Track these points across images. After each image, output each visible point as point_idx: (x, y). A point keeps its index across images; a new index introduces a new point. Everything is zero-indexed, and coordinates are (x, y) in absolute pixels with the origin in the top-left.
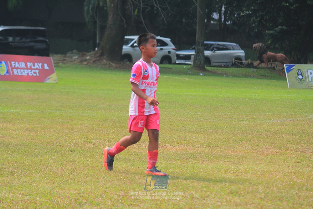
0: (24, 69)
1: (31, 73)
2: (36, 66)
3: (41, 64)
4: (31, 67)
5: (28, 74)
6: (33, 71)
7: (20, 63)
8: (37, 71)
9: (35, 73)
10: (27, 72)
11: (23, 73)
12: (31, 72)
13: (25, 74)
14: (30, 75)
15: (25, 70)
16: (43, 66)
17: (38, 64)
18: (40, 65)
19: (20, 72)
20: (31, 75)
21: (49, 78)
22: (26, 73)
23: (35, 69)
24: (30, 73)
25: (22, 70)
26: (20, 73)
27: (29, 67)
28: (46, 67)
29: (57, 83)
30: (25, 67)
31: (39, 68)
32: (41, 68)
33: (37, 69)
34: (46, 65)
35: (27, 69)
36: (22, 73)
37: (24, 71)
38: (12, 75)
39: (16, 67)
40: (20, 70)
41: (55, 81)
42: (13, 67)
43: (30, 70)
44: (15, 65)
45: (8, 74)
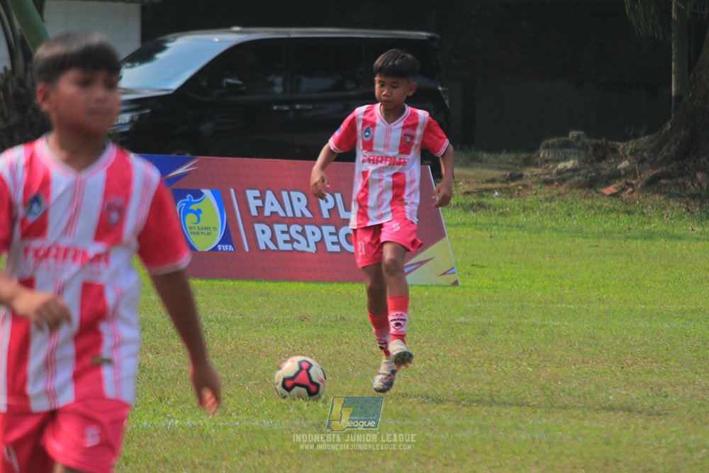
0: (303, 221)
1: (334, 239)
4: (333, 211)
5: (320, 244)
6: (345, 230)
7: (285, 194)
10: (318, 238)
11: (298, 242)
12: (336, 234)
13: (306, 245)
14: (330, 248)
15: (309, 229)
19: (287, 237)
20: (337, 248)
21: (422, 263)
22: (312, 240)
24: (329, 240)
25: (295, 228)
26: (285, 242)
27: (326, 215)
29: (456, 283)
30: (308, 214)
35: (318, 221)
36: (292, 241)
37: (303, 233)
38: (247, 249)
39: (267, 213)
40: (284, 227)
41: (444, 274)
42: (254, 212)
43: (332, 229)
44: (264, 202)
45: (231, 248)
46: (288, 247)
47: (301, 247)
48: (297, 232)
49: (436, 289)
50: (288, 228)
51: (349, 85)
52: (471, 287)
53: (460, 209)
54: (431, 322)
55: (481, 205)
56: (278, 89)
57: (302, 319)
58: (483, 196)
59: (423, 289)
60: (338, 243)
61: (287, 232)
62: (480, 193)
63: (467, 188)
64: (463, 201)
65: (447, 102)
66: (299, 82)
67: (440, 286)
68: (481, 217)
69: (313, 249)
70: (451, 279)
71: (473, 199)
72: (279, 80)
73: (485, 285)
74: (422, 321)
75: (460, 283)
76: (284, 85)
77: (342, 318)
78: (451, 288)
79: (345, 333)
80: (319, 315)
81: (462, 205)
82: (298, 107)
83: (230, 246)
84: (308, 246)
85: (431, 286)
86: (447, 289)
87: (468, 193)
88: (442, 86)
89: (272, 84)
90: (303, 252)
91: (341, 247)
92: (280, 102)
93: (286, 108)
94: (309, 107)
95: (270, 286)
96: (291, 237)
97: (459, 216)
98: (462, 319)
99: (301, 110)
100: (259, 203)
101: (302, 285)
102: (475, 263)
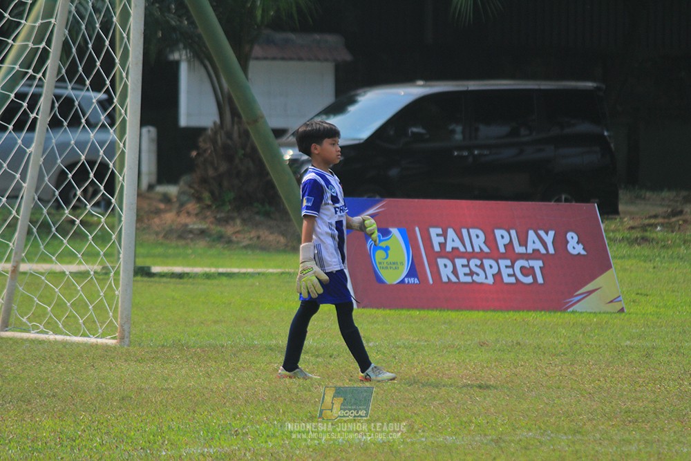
0: (481, 255)
1: (510, 271)
2: (533, 243)
3: (551, 233)
4: (508, 246)
5: (498, 276)
6: (520, 263)
7: (464, 232)
8: (537, 264)
9: (526, 271)
10: (495, 270)
11: (478, 275)
12: (512, 266)
13: (485, 277)
14: (507, 280)
15: (487, 262)
16: (561, 242)
17: (542, 233)
18: (549, 238)
19: (467, 270)
20: (512, 280)
21: (590, 293)
22: (490, 272)
23: (527, 257)
24: (505, 272)
25: (474, 262)
26: (465, 274)
27: (502, 250)
28: (575, 246)
29: (622, 310)
30: (486, 249)
31: (543, 251)
32: (551, 251)
33: (535, 255)
34: (572, 237)
35: (495, 255)
36: (472, 273)
37: (482, 266)
38: (431, 282)
39: (449, 249)
40: (464, 261)
41: (611, 302)
42: (437, 248)
43: (508, 262)
44: (446, 239)
45: (416, 281)
46: (469, 279)
47: (480, 279)
48: (476, 265)
49: (603, 316)
50: (468, 262)
51: (523, 131)
52: (637, 314)
53: (626, 242)
54: (600, 346)
55: (645, 239)
56: (459, 136)
57: (482, 344)
58: (646, 231)
59: (592, 315)
60: (514, 275)
61: (468, 266)
62: (644, 228)
63: (632, 223)
64: (628, 236)
65: (612, 145)
66: (477, 129)
67: (608, 313)
68: (645, 250)
69: (490, 281)
70: (618, 306)
71: (637, 234)
72: (459, 129)
73: (649, 312)
74: (592, 345)
75: (625, 310)
76: (463, 132)
77: (518, 343)
78: (618, 315)
79: (520, 356)
80: (497, 341)
81: (627, 239)
82: (476, 152)
83: (416, 279)
84: (486, 278)
85: (600, 313)
86: (614, 316)
87: (632, 228)
88: (608, 131)
89: (453, 132)
90: (481, 284)
91: (517, 279)
92: (460, 148)
93: (465, 153)
94: (486, 152)
95: (453, 315)
96: (470, 269)
97: (625, 250)
98: (628, 343)
99: (479, 155)
100: (442, 239)
101: (481, 313)
102: (640, 292)
